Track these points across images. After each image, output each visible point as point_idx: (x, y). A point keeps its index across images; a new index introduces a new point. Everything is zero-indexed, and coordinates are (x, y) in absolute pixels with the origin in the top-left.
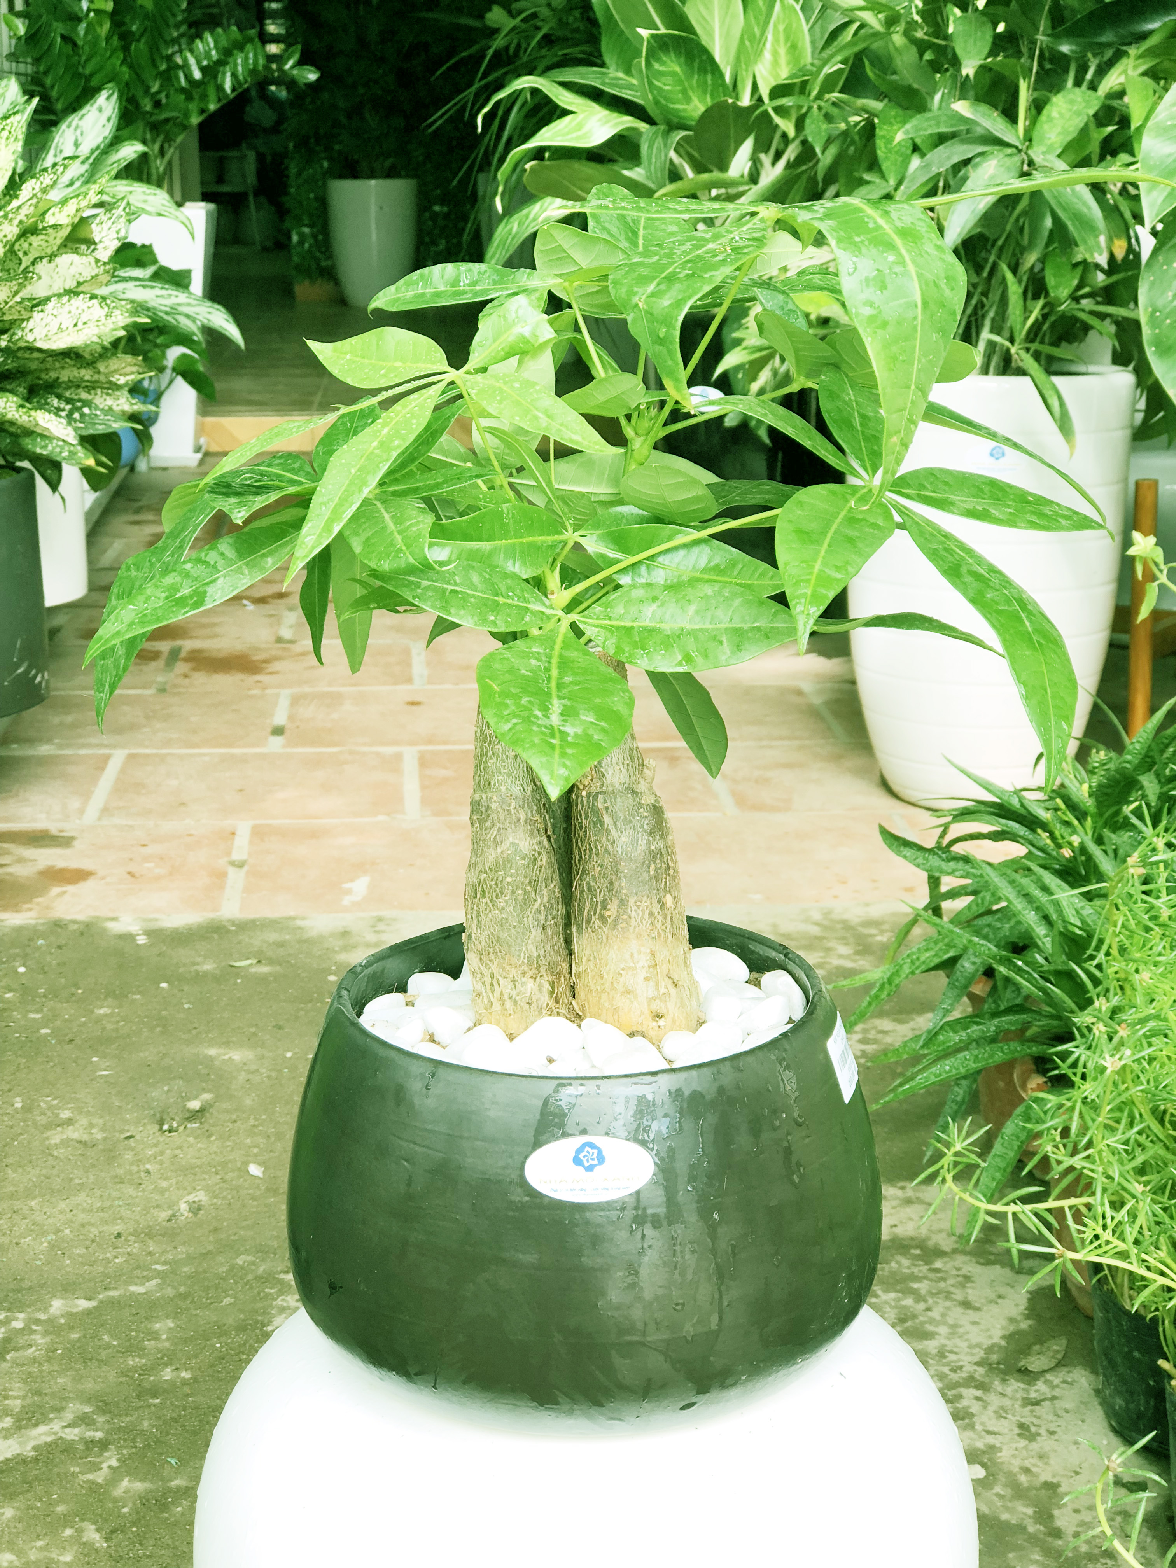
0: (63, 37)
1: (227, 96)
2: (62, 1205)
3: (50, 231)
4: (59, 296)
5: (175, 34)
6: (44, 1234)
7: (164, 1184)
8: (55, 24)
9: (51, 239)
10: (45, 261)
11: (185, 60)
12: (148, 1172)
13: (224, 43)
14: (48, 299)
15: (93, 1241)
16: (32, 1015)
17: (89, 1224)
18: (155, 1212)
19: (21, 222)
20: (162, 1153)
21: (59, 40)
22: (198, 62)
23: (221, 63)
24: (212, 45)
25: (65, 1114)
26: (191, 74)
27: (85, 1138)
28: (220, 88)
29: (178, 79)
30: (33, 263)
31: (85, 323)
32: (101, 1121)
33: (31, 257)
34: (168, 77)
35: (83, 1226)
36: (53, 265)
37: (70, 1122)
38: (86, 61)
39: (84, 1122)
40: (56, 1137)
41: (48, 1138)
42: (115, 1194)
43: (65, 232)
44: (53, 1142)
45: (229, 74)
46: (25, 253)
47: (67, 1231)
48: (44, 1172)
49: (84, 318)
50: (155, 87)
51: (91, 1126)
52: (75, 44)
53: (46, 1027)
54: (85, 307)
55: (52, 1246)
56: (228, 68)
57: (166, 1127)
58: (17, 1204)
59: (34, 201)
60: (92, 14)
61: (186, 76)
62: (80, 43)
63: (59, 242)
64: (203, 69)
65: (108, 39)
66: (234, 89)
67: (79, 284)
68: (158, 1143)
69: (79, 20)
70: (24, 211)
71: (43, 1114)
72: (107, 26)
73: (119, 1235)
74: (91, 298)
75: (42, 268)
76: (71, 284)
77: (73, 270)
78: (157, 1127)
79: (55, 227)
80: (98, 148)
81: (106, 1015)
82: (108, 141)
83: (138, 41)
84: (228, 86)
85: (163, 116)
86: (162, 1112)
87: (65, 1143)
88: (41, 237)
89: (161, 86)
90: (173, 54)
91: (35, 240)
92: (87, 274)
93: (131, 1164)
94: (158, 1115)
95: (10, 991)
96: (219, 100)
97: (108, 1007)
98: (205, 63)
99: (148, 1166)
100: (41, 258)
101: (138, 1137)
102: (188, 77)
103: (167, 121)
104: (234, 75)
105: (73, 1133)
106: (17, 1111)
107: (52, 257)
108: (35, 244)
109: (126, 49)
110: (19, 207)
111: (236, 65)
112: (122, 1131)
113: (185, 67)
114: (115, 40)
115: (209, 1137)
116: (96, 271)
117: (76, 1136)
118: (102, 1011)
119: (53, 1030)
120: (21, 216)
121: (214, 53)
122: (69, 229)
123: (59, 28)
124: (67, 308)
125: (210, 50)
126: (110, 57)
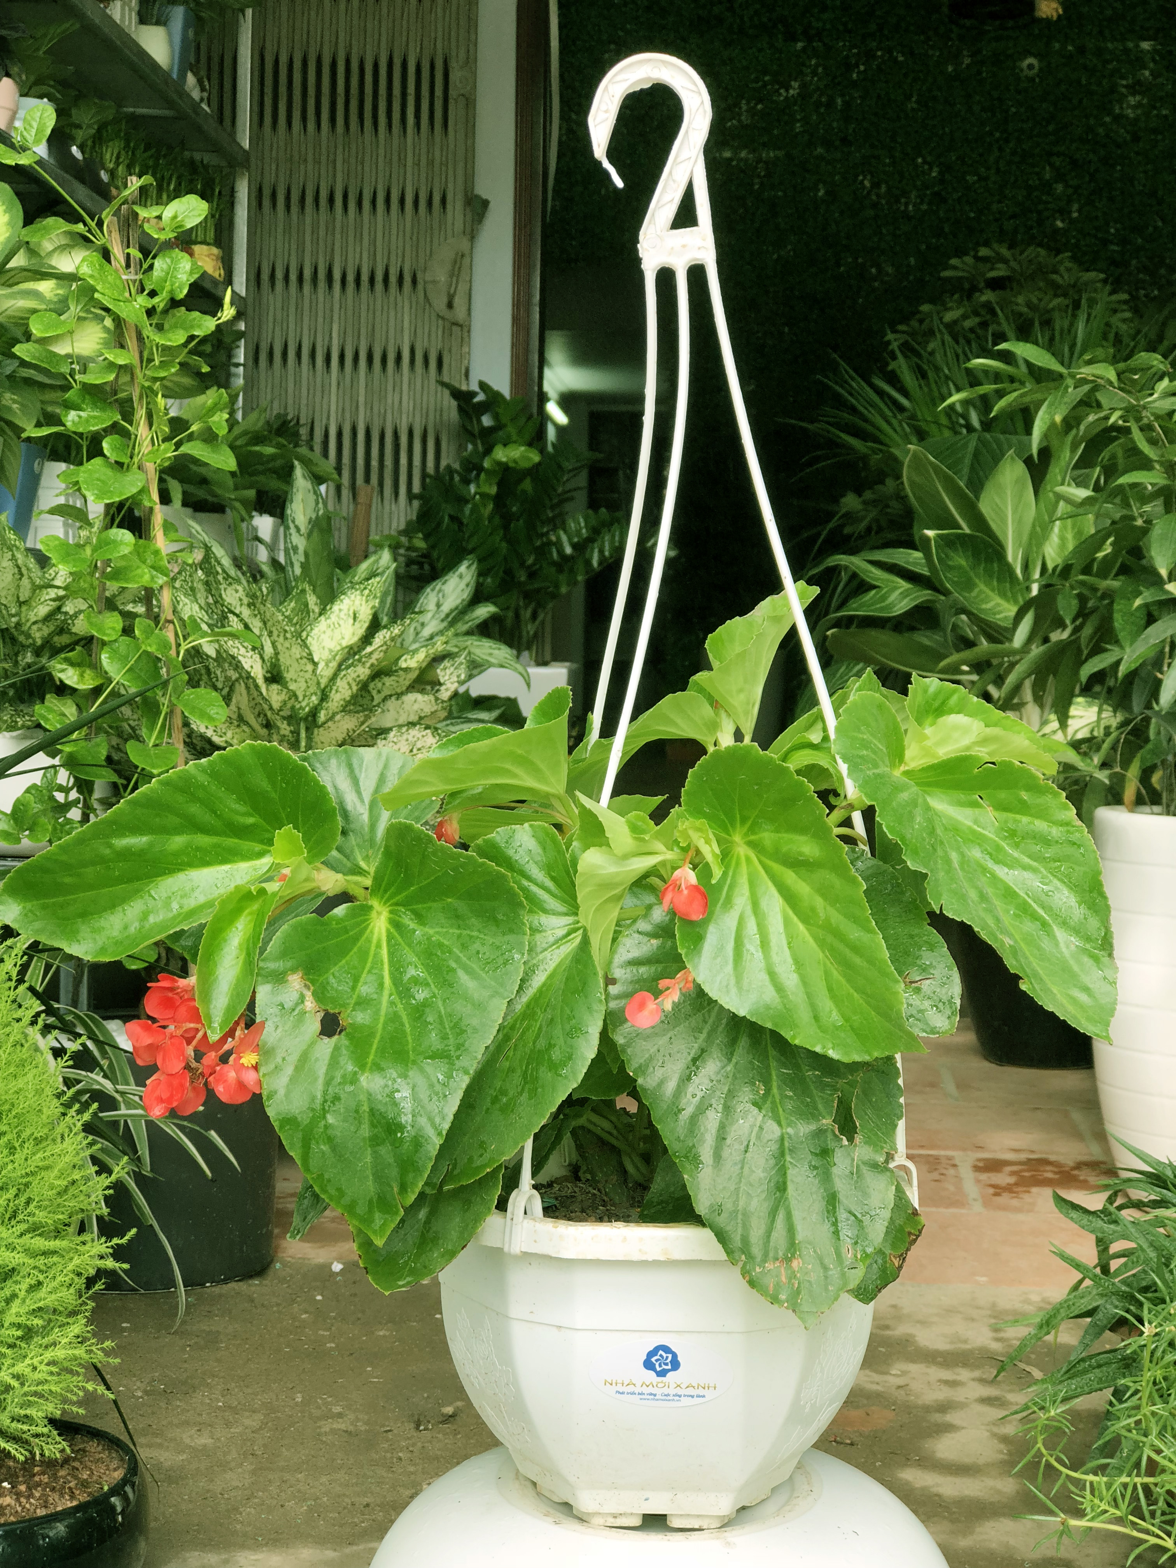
0: (451, 517)
1: (593, 570)
2: (324, 1479)
3: (401, 673)
4: (400, 726)
5: (551, 515)
6: (305, 1500)
7: (412, 1469)
8: (444, 505)
9: (401, 680)
10: (393, 698)
11: (559, 538)
12: (400, 1459)
13: (593, 522)
14: (391, 729)
15: (345, 1508)
16: (321, 1332)
17: (344, 1495)
18: (401, 1490)
19: (372, 665)
20: (414, 1445)
21: (446, 519)
22: (570, 540)
23: (590, 540)
24: (583, 524)
25: (337, 1409)
26: (563, 550)
27: (351, 1428)
28: (588, 563)
29: (551, 554)
30: (383, 701)
31: (419, 749)
32: (366, 1417)
33: (383, 695)
34: (542, 552)
35: (339, 1496)
36: (400, 702)
37: (340, 1415)
38: (471, 536)
39: (352, 1416)
40: (327, 1426)
41: (320, 1427)
42: (371, 1474)
43: (413, 675)
44: (323, 1430)
45: (596, 551)
46: (379, 692)
47: (325, 1499)
48: (312, 1452)
49: (419, 745)
50: (530, 561)
51: (358, 1420)
52: (461, 523)
53: (333, 1342)
54: (420, 735)
55: (310, 1509)
56: (596, 545)
57: (422, 1428)
58: (287, 1476)
59: (384, 648)
60: (478, 497)
61: (558, 551)
62: (465, 521)
63: (407, 683)
64: (574, 546)
65: (490, 519)
66: (600, 564)
67: (421, 718)
68: (413, 1436)
69: (467, 502)
70: (375, 656)
71: (319, 1407)
72: (491, 506)
73: (368, 1505)
74: (426, 728)
75: (392, 704)
76: (414, 718)
77: (416, 707)
78: (412, 1425)
79: (406, 670)
80: (456, 608)
81: (384, 1336)
82: (465, 603)
83: (518, 520)
84: (595, 563)
85: (536, 586)
86: (419, 1415)
87: (333, 1431)
88: (393, 678)
89: (536, 560)
90: (548, 532)
91: (388, 681)
92: (428, 709)
93: (386, 1452)
94: (416, 1417)
95: (306, 1312)
96: (587, 573)
97: (387, 1330)
98: (576, 540)
99: (400, 1454)
100: (391, 696)
101: (395, 1432)
102: (560, 552)
103: (538, 591)
104: (601, 552)
105: (341, 1425)
106: (297, 1404)
107: (399, 695)
108: (387, 684)
109: (506, 527)
110: (371, 653)
111: (603, 542)
112: (383, 1426)
113: (559, 545)
114: (497, 520)
115: (456, 1434)
116: (435, 708)
117: (343, 1427)
118: (381, 1333)
119: (337, 1346)
120: (373, 660)
121: (584, 531)
122: (417, 673)
123: (447, 510)
124: (405, 736)
125: (581, 529)
126: (491, 534)
